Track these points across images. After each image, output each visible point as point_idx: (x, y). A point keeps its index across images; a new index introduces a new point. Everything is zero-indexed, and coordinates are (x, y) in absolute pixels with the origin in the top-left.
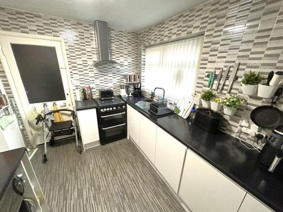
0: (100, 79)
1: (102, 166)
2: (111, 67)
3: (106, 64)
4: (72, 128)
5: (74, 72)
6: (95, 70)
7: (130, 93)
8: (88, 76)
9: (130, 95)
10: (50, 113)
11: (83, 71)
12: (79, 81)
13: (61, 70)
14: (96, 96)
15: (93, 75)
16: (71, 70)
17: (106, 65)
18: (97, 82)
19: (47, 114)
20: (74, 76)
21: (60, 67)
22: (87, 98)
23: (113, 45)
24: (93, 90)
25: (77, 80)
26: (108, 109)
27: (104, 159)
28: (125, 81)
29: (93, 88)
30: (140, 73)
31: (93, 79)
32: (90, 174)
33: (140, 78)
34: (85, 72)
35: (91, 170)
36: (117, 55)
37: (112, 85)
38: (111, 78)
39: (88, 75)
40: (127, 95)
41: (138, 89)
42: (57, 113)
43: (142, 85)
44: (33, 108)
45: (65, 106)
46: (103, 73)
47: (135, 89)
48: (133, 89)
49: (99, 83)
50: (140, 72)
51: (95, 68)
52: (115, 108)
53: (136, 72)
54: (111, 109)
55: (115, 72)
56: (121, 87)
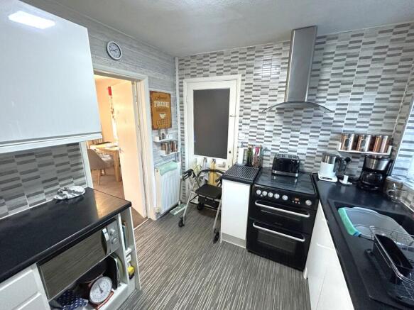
0: (284, 135)
1: (222, 289)
2: (311, 115)
3: (302, 109)
4: (217, 200)
5: (244, 121)
6: (278, 120)
7: (346, 178)
8: (264, 129)
9: (345, 181)
10: (206, 171)
11: (257, 121)
12: (247, 136)
13: (230, 118)
14: (268, 164)
15: (271, 128)
16: (242, 118)
17: (302, 112)
18: (277, 141)
19: (203, 171)
20: (244, 127)
21: (230, 114)
22: (253, 163)
23: (327, 69)
24: (266, 153)
25: (246, 134)
26: (271, 195)
27: (234, 278)
28: (339, 147)
29: (266, 150)
30: (400, 132)
31: (271, 134)
32: (201, 286)
33: (397, 146)
34: (259, 122)
35: (207, 280)
36: (331, 91)
37: (304, 151)
38: (307, 137)
39: (263, 127)
40: (335, 180)
41: (377, 171)
42: (212, 173)
43: (396, 165)
44: (195, 161)
45: (224, 167)
46: (291, 126)
47: (366, 169)
48: (361, 169)
49: (278, 143)
50: (400, 128)
51: (277, 117)
52: (285, 198)
53: (384, 127)
54: (277, 196)
55: (320, 125)
56: (325, 157)
